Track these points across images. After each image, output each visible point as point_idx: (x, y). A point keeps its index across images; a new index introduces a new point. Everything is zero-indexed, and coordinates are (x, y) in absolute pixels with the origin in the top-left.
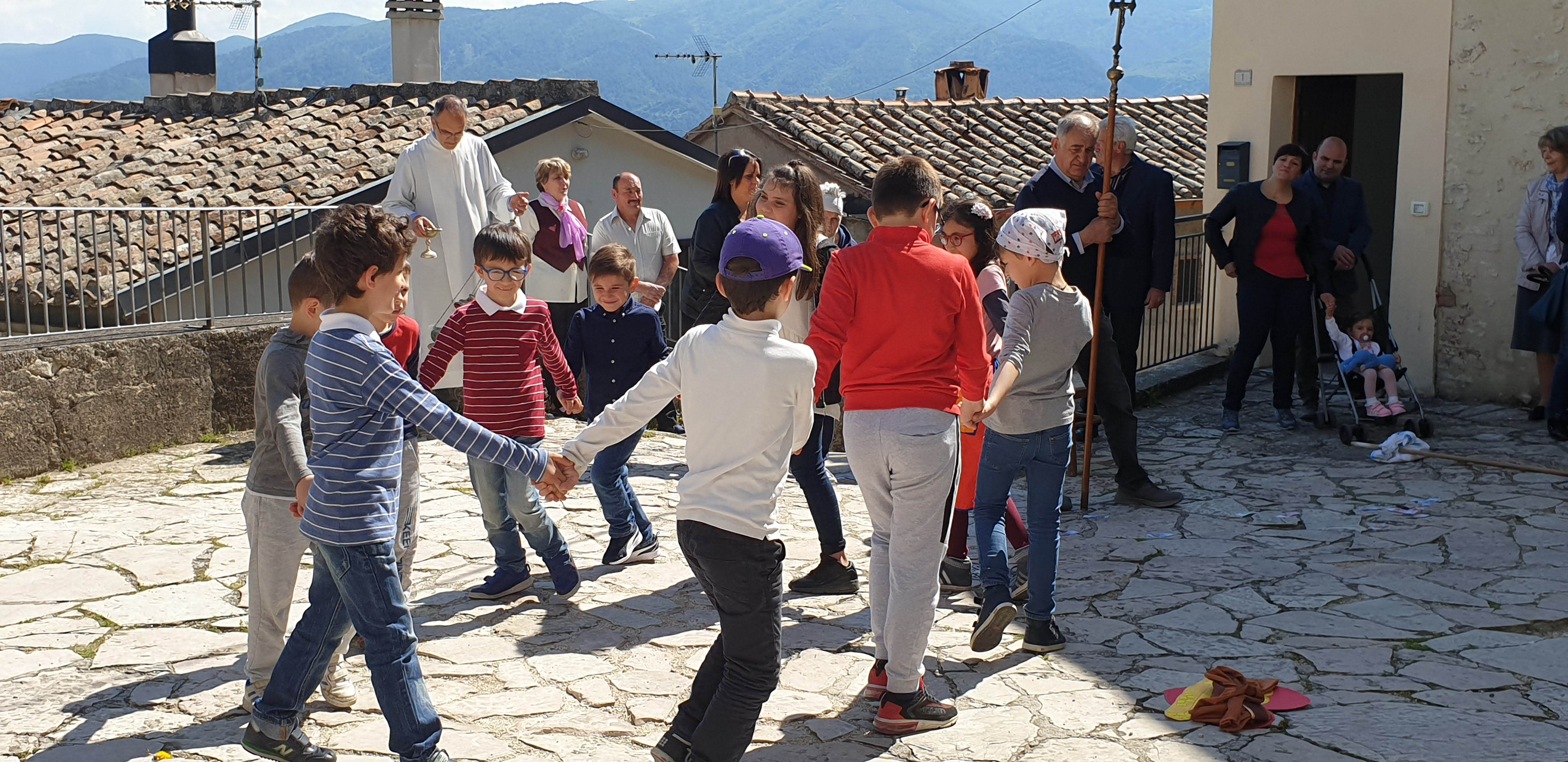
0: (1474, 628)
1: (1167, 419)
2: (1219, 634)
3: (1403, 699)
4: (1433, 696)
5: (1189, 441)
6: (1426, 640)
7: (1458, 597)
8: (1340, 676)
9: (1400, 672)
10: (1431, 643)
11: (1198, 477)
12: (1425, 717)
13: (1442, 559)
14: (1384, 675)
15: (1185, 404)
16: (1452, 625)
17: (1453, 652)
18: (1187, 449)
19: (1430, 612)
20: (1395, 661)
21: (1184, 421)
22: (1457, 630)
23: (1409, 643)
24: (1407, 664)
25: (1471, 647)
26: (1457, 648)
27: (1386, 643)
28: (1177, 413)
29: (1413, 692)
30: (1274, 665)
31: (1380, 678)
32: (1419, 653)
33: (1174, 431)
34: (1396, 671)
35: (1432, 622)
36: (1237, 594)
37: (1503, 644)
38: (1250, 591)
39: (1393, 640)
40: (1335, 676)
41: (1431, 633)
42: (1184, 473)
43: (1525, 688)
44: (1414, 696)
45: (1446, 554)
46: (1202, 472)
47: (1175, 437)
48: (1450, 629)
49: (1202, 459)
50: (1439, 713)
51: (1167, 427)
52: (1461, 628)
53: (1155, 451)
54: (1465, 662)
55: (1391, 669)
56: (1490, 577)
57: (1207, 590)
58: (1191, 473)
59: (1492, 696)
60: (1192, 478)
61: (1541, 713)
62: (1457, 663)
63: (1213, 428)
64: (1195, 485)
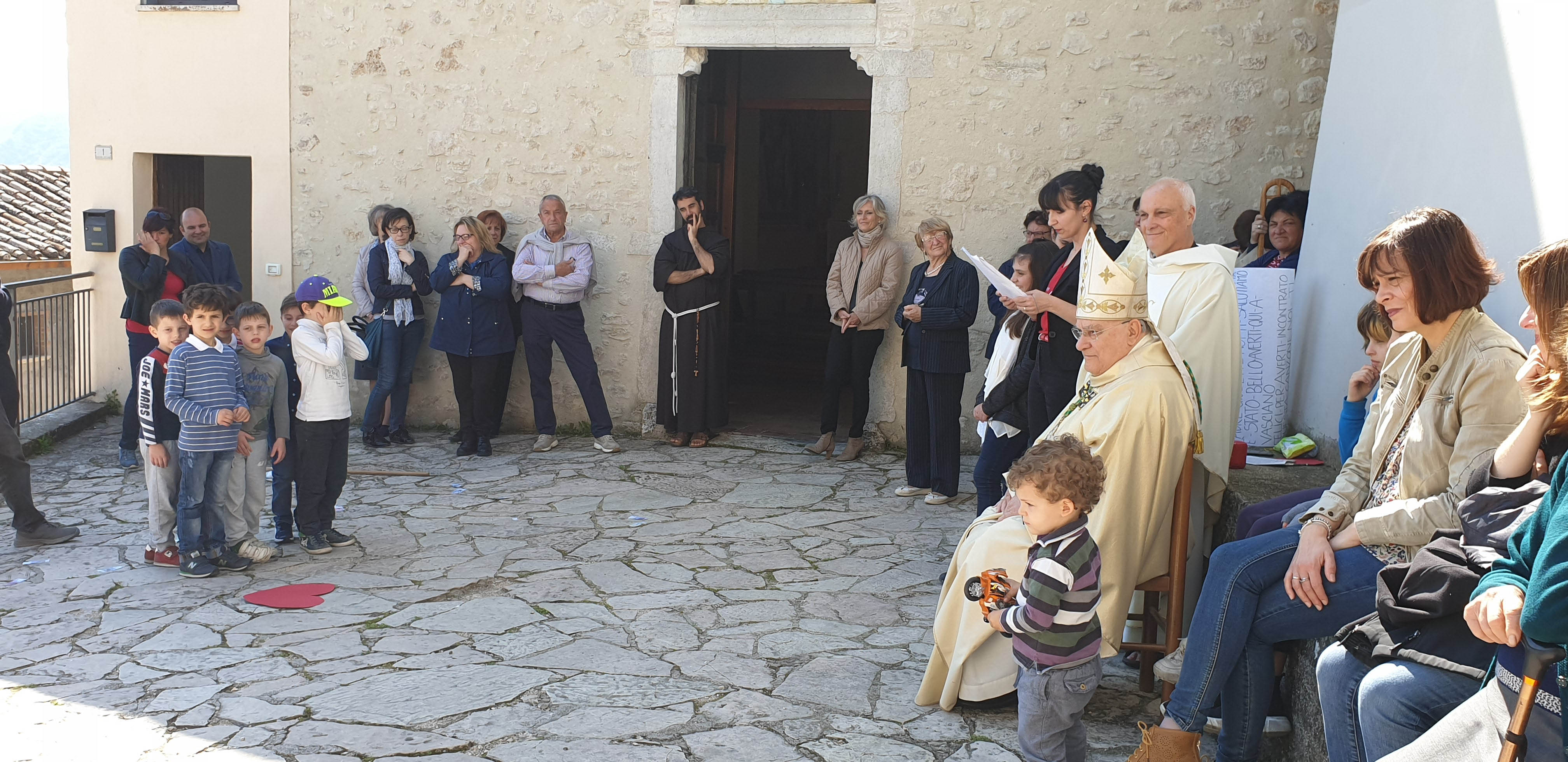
0: (411, 604)
1: (64, 464)
2: (209, 647)
3: (387, 670)
4: (408, 662)
5: (95, 481)
6: (381, 619)
7: (388, 582)
8: (329, 663)
9: (373, 649)
10: (385, 621)
11: (119, 512)
12: (413, 681)
13: (362, 554)
14: (363, 654)
15: (76, 448)
16: (395, 604)
17: (405, 625)
18: (96, 489)
19: (372, 597)
20: (364, 641)
21: (82, 464)
22: (400, 607)
23: (369, 625)
24: (376, 642)
25: (418, 619)
26: (408, 622)
27: (350, 628)
28: (72, 458)
29: (393, 663)
30: (271, 664)
31: (362, 657)
32: (379, 631)
33: (76, 474)
34: (370, 649)
35: (380, 605)
36: (208, 610)
37: (438, 612)
38: (218, 606)
39: (354, 625)
40: (324, 663)
41: (381, 614)
42: (103, 511)
43: (470, 641)
44: (394, 665)
45: (362, 549)
46: (118, 508)
47: (80, 479)
48: (394, 607)
49: (114, 497)
50: (422, 675)
51: (68, 471)
52: (401, 606)
53: (65, 494)
54: (418, 632)
55: (366, 649)
56: (403, 562)
57: (179, 611)
58: (109, 510)
59: (451, 653)
60: (113, 514)
61: (490, 659)
62: (413, 633)
63: (113, 467)
64: (118, 520)
